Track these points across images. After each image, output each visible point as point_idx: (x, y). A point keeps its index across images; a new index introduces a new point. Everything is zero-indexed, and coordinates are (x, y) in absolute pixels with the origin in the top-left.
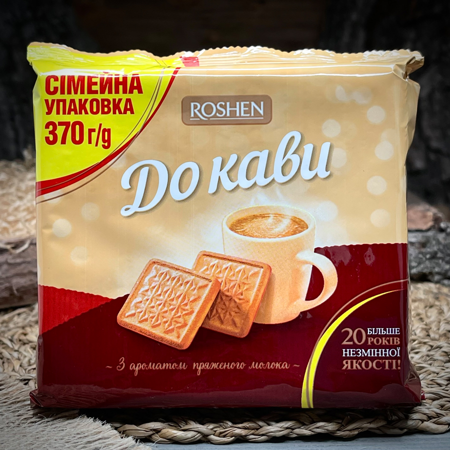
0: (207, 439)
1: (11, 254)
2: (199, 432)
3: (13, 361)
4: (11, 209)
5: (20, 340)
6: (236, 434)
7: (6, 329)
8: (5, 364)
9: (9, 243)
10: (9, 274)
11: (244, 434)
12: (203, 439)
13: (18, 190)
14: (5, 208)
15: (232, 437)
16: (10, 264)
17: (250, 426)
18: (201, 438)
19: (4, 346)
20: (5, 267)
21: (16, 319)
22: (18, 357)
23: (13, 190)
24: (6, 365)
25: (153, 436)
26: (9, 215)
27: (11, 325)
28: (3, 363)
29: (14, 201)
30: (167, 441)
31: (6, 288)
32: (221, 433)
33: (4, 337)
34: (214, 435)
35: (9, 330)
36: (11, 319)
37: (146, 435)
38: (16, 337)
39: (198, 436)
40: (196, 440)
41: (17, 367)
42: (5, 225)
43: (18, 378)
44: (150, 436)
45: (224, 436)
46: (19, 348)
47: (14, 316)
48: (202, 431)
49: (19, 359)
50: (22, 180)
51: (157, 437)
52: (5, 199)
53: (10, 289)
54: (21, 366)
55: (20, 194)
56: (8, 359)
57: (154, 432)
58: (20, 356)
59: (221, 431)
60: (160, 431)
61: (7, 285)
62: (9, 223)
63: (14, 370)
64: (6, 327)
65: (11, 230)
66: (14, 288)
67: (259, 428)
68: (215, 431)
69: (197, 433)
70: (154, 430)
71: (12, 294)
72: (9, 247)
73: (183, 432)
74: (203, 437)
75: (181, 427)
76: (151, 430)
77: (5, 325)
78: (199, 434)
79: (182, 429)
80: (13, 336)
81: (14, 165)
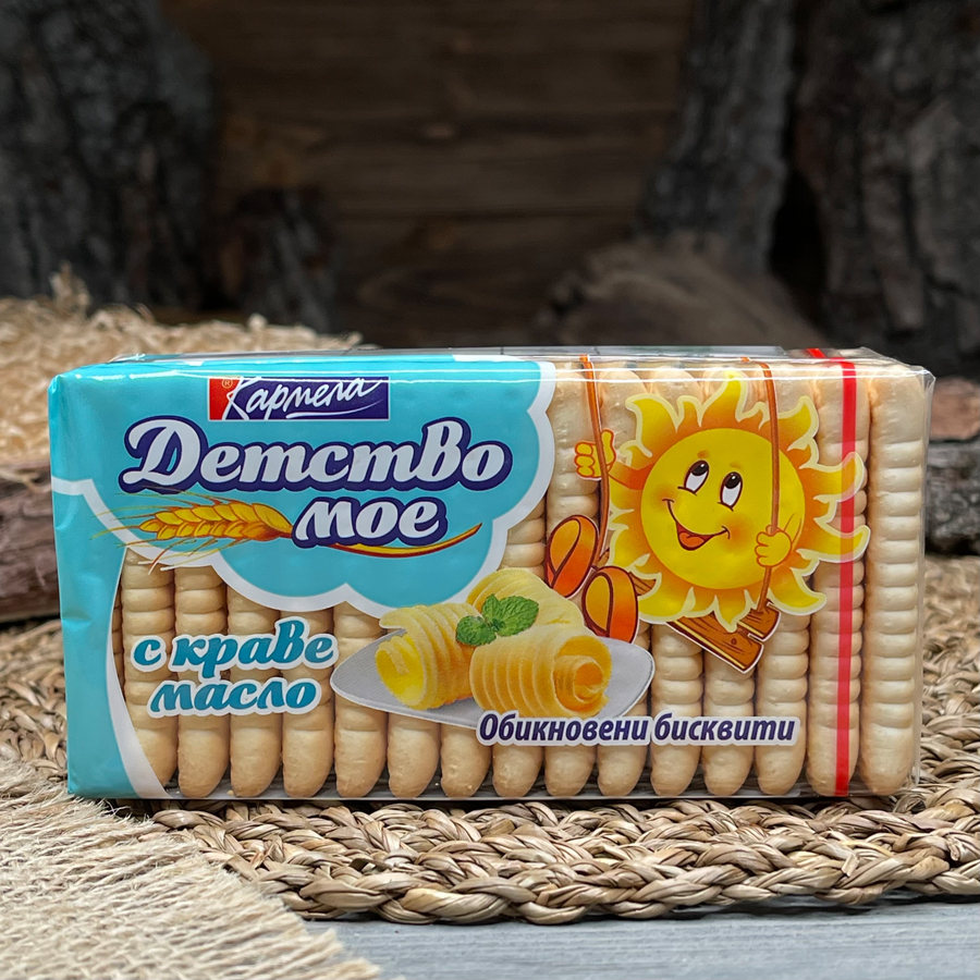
0: (517, 912)
1: (31, 495)
2: (498, 895)
3: (41, 735)
4: (28, 396)
5: (56, 690)
6: (590, 899)
7: (23, 665)
8: (21, 742)
9: (25, 471)
10: (26, 543)
11: (608, 900)
12: (509, 913)
13: (43, 354)
14: (15, 395)
15: (579, 906)
16: (27, 518)
17: (621, 880)
18: (504, 910)
19: (19, 702)
20: (18, 525)
21: (44, 643)
22: (55, 727)
23: (32, 355)
24: (25, 745)
25: (389, 907)
26: (24, 409)
27: (35, 657)
28: (19, 739)
29: (35, 380)
30: (421, 917)
31: (21, 574)
32: (552, 897)
33: (18, 682)
34: (534, 902)
35: (30, 668)
36: (33, 644)
37: (370, 904)
38: (46, 682)
39: (497, 906)
40: (492, 915)
41: (52, 749)
42: (14, 431)
43: (55, 772)
44: (380, 906)
45: (560, 906)
46: (54, 708)
47: (39, 638)
48: (507, 894)
49: (55, 731)
50: (50, 338)
51: (396, 910)
52: (14, 375)
53: (30, 575)
54: (60, 746)
55: (49, 365)
56: (31, 732)
57: (390, 897)
58: (58, 724)
59: (552, 892)
60: (403, 895)
61: (23, 566)
62: (25, 427)
63: (44, 755)
64: (23, 660)
65: (29, 444)
66: (40, 574)
67: (643, 886)
68: (538, 894)
69: (495, 898)
70: (390, 891)
71: (35, 587)
72: (25, 479)
73: (461, 896)
74: (509, 906)
75: (454, 885)
76: (383, 892)
77: (19, 655)
78: (499, 901)
79: (456, 888)
80: (39, 681)
81: (31, 307)
